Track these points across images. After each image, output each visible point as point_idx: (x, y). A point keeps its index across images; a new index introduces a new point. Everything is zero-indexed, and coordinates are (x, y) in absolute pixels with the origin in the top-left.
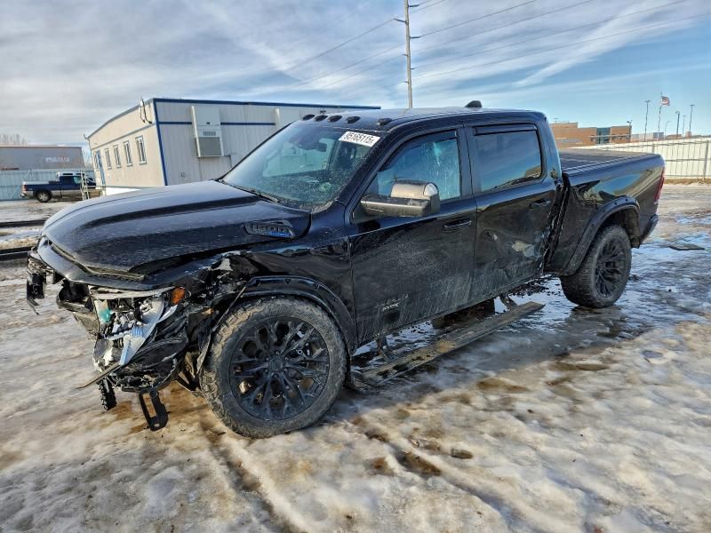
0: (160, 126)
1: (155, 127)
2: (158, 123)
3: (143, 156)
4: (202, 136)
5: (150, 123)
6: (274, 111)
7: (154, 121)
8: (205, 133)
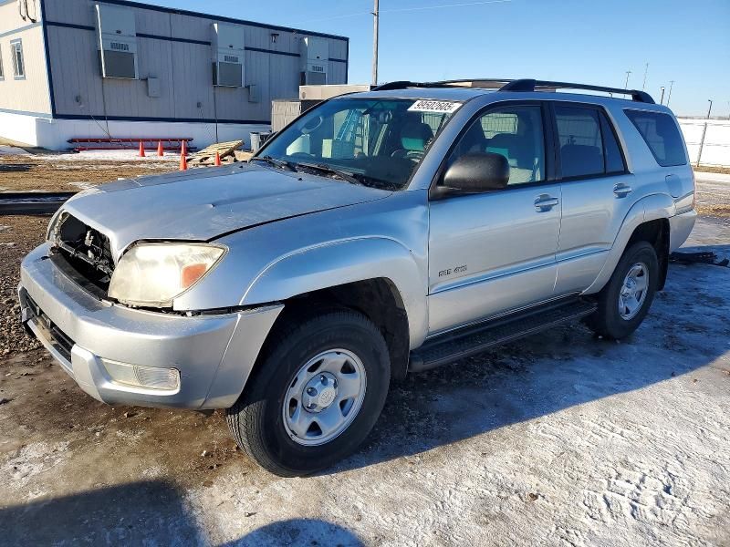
0: (48, 27)
1: (40, 28)
2: (46, 23)
3: (20, 69)
4: (109, 48)
5: (33, 21)
6: (212, 25)
7: (39, 19)
8: (112, 45)
